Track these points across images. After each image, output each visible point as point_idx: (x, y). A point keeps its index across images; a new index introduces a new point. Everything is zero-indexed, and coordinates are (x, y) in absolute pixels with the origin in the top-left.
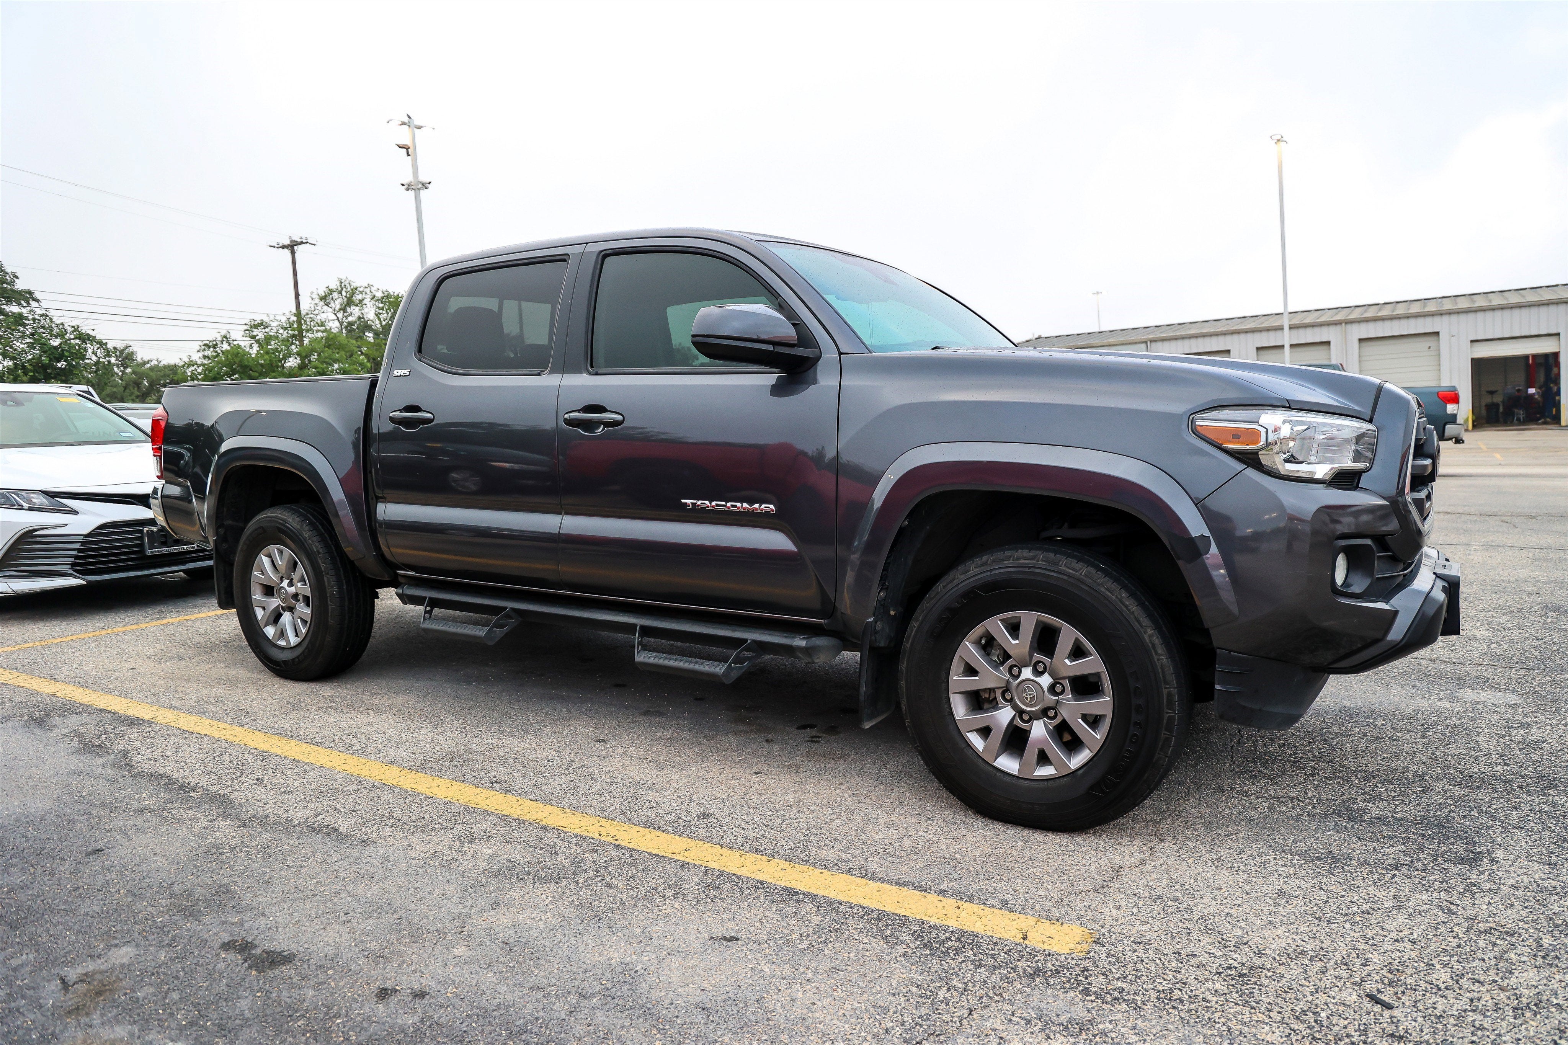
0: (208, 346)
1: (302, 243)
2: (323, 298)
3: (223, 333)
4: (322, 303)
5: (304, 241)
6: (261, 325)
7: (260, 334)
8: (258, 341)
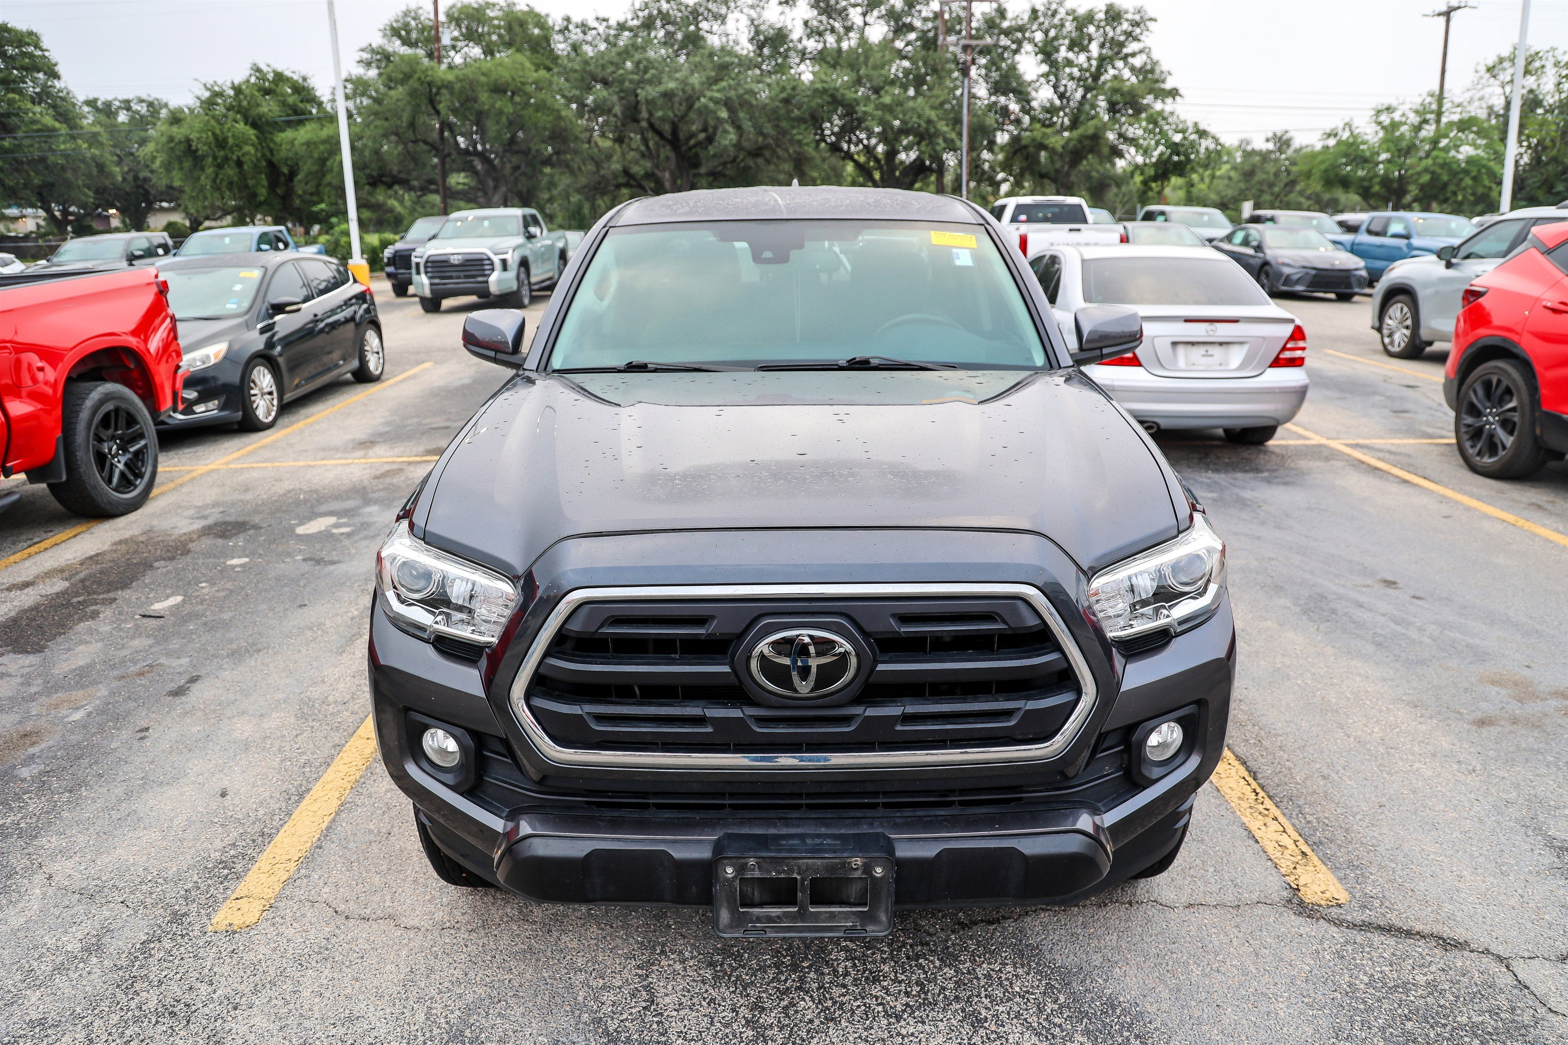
0: (1329, 135)
1: (1459, 8)
2: (1489, 70)
3: (1347, 120)
4: (1488, 75)
5: (1463, 5)
6: (1389, 109)
7: (1385, 119)
8: (1383, 128)
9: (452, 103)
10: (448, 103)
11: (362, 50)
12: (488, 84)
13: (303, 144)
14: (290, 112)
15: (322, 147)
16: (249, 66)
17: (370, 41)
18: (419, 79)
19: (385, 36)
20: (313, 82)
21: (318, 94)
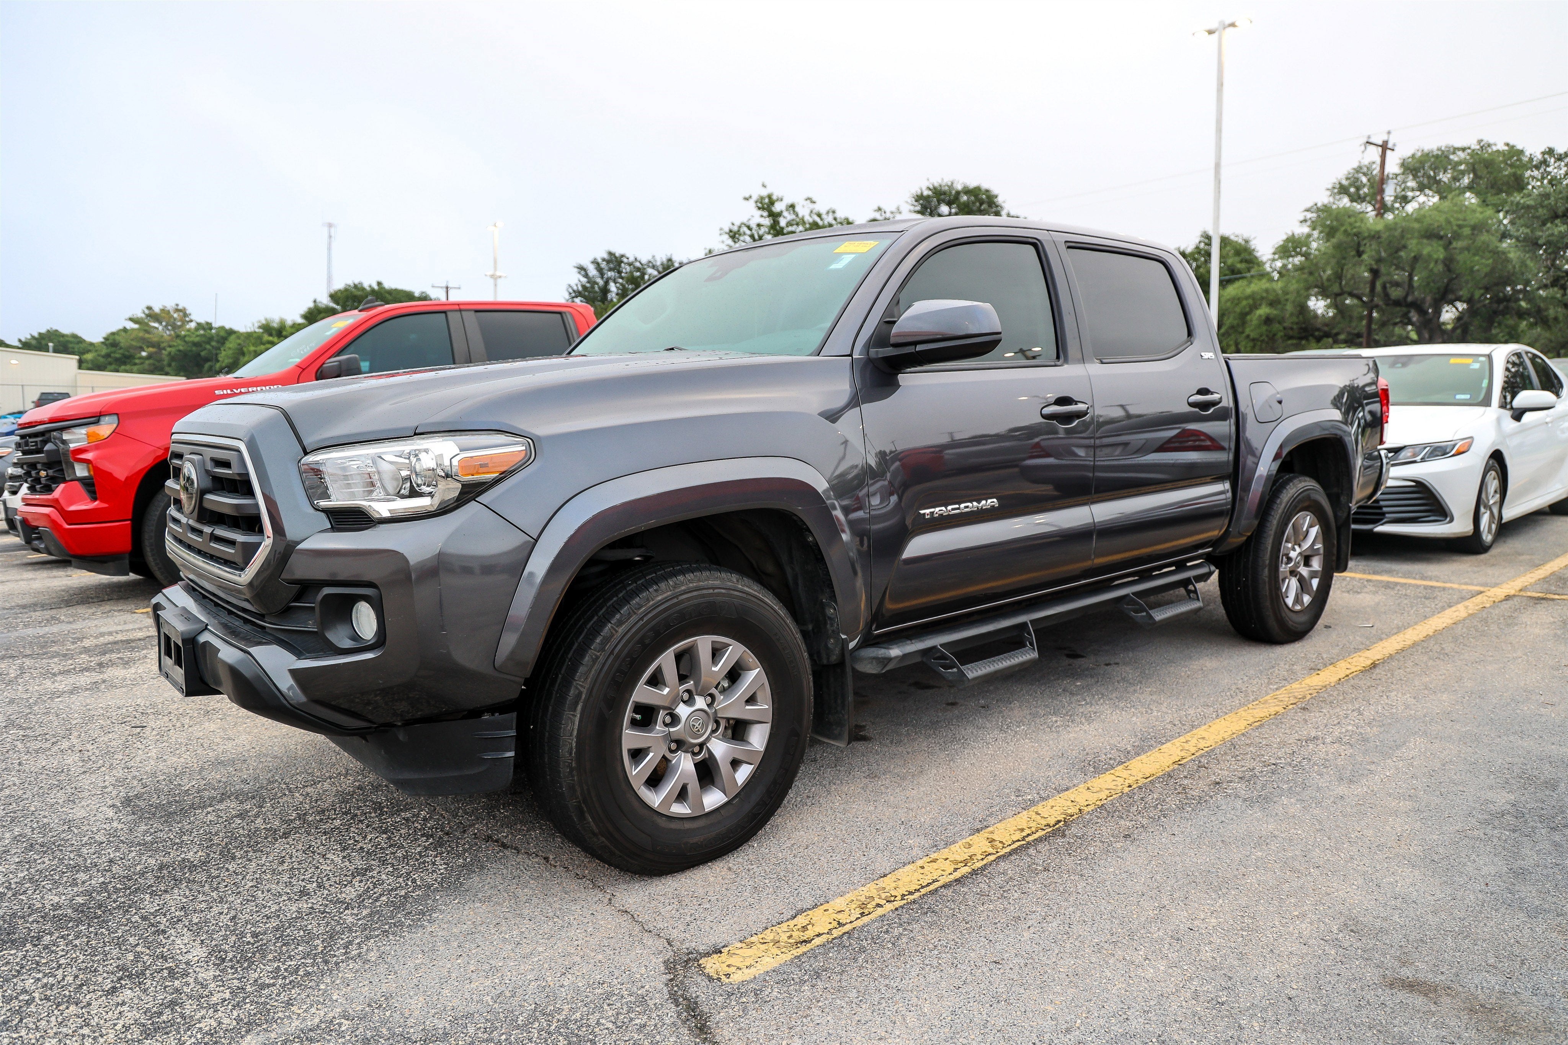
9: (1378, 252)
10: (1373, 253)
11: (1307, 210)
12: (1419, 232)
13: (1229, 300)
14: (1227, 272)
15: (1244, 303)
16: (1199, 234)
17: (1316, 201)
18: (1345, 231)
19: (1333, 194)
20: (1253, 244)
21: (1258, 254)
